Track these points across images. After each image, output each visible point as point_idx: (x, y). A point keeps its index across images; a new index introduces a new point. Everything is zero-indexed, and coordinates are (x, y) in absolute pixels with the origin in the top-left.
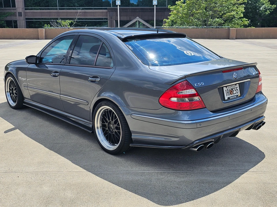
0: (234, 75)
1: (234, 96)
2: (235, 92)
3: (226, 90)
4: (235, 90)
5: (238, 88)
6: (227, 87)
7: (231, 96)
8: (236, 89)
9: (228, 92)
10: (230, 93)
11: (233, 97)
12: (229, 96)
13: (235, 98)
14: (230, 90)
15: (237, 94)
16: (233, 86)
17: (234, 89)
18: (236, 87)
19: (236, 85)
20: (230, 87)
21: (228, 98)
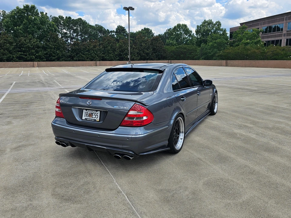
0: (88, 102)
1: (92, 119)
2: (94, 116)
3: (85, 112)
4: (95, 115)
5: (99, 115)
6: (87, 111)
7: (89, 118)
9: (87, 114)
10: (89, 116)
12: (87, 118)
13: (92, 121)
14: (90, 113)
15: (95, 119)
16: (93, 111)
17: (94, 114)
19: (97, 111)
20: (90, 111)
21: (85, 119)
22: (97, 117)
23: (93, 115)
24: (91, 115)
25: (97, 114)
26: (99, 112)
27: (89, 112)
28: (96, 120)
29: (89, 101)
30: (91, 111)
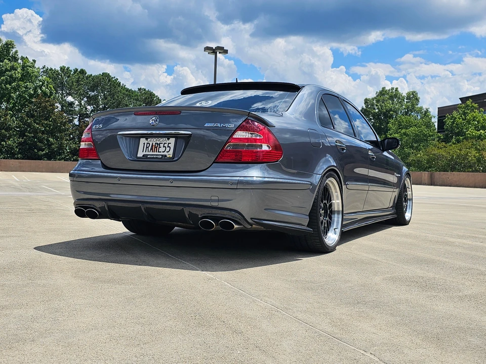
0: (153, 120)
1: (157, 155)
2: (162, 149)
3: (144, 144)
4: (164, 147)
5: (172, 146)
6: (149, 140)
7: (151, 153)
8: (166, 145)
9: (147, 147)
10: (152, 149)
11: (155, 156)
12: (147, 153)
13: (157, 158)
14: (154, 144)
15: (165, 153)
16: (161, 140)
17: (162, 145)
18: (168, 142)
19: (168, 139)
20: (155, 140)
21: (143, 156)
22: (168, 149)
23: (160, 147)
24: (155, 147)
25: (169, 143)
26: (172, 140)
27: (152, 141)
28: (166, 156)
29: (154, 118)
30: (157, 140)
